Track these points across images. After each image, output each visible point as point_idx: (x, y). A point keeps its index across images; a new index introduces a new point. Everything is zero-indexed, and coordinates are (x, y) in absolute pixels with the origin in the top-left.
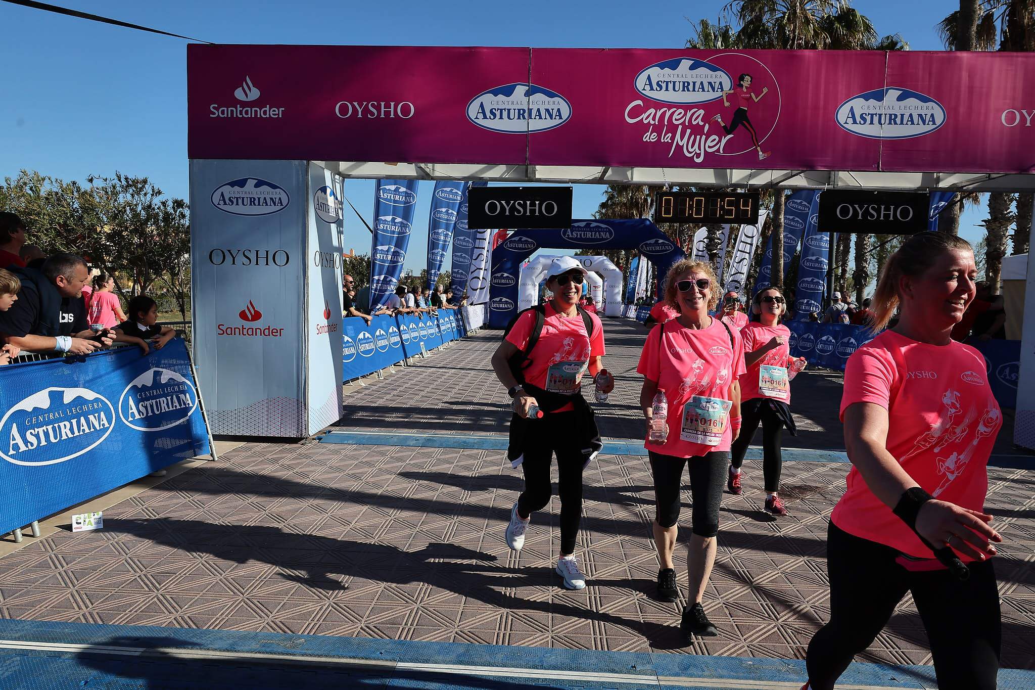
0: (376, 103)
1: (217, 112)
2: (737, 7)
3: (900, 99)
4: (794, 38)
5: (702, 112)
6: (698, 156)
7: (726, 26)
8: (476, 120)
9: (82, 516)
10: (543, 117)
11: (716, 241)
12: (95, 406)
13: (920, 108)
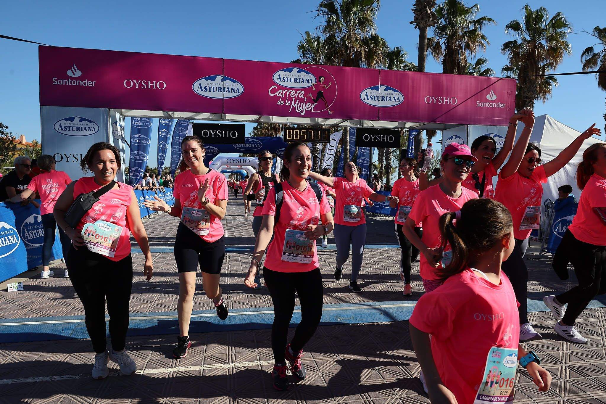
0: (145, 81)
1: (56, 82)
2: (322, 29)
3: (386, 90)
4: (351, 47)
5: (303, 92)
6: (302, 112)
7: (318, 36)
8: (197, 92)
9: (12, 284)
10: (230, 92)
11: (317, 149)
12: (11, 232)
13: (393, 94)
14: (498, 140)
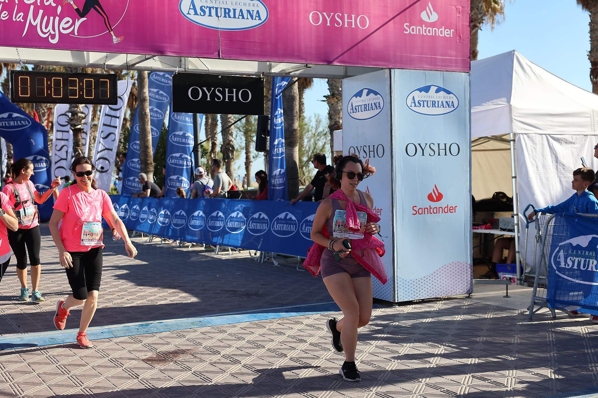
6: (53, 37)
11: (80, 115)
13: (247, 4)
14: (444, 97)
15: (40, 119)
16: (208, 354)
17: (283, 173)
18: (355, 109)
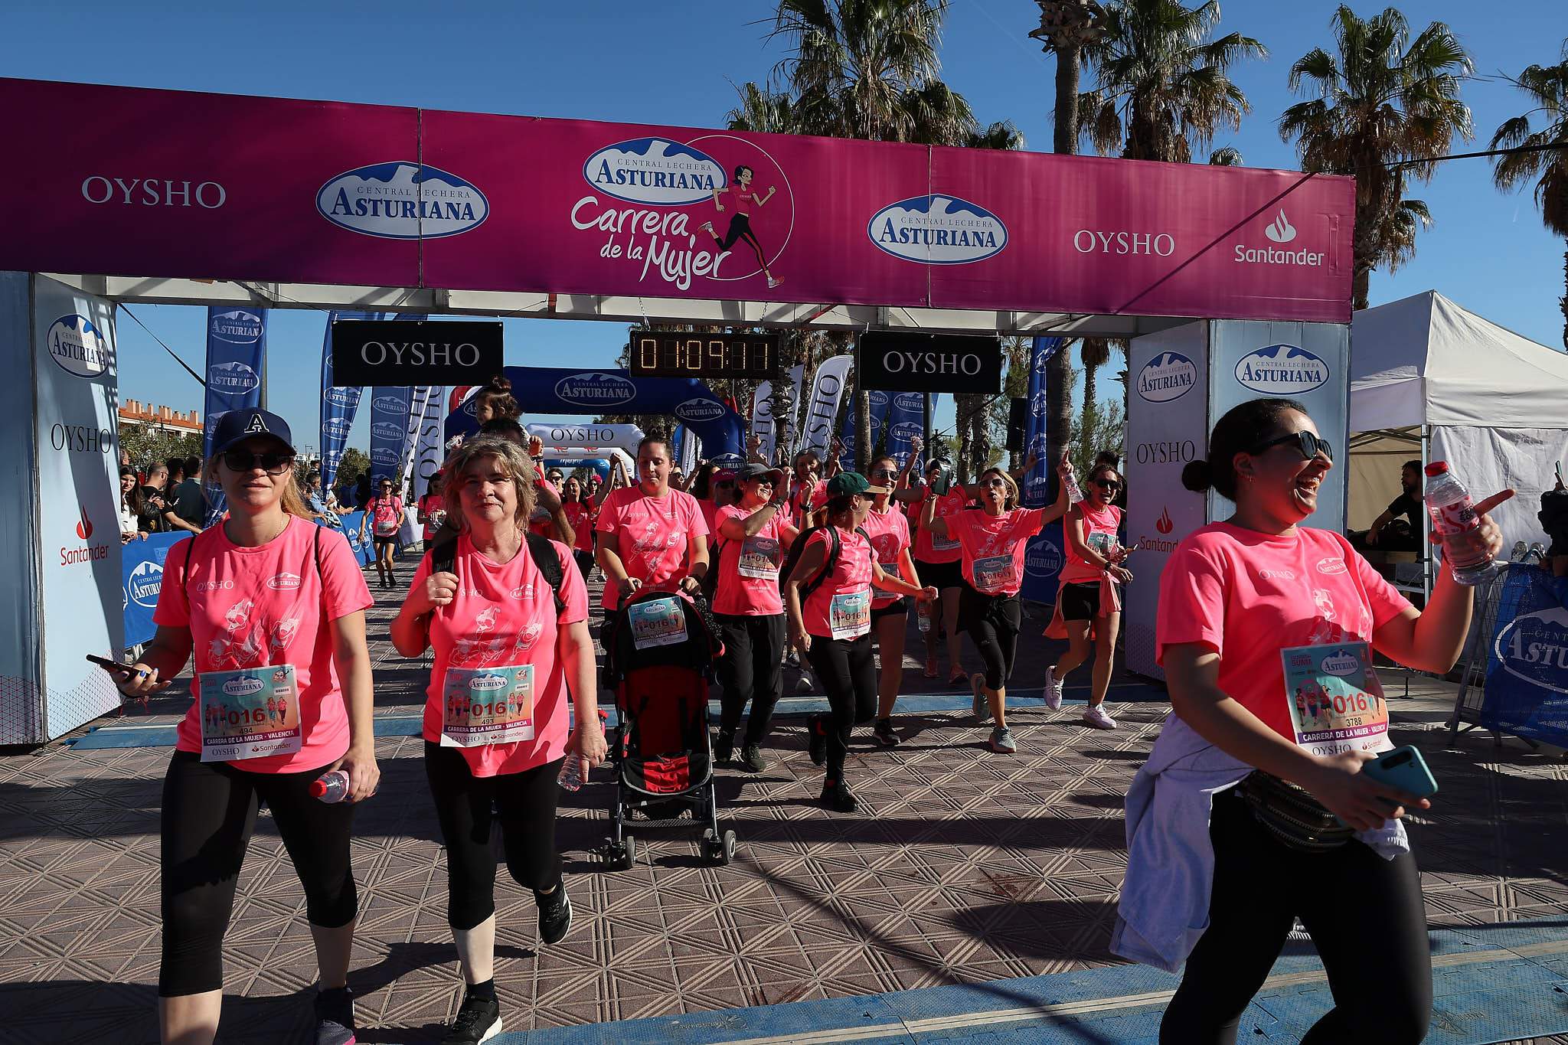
0: (156, 182)
2: (790, 70)
3: (950, 210)
4: (867, 117)
5: (685, 217)
6: (683, 280)
7: (781, 95)
8: (333, 216)
10: (444, 215)
11: (785, 400)
13: (975, 224)
14: (1303, 365)
15: (740, 407)
16: (887, 763)
17: (1043, 484)
18: (1151, 386)
